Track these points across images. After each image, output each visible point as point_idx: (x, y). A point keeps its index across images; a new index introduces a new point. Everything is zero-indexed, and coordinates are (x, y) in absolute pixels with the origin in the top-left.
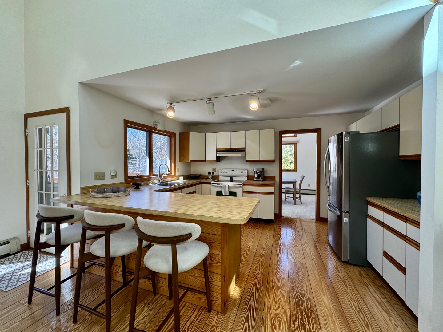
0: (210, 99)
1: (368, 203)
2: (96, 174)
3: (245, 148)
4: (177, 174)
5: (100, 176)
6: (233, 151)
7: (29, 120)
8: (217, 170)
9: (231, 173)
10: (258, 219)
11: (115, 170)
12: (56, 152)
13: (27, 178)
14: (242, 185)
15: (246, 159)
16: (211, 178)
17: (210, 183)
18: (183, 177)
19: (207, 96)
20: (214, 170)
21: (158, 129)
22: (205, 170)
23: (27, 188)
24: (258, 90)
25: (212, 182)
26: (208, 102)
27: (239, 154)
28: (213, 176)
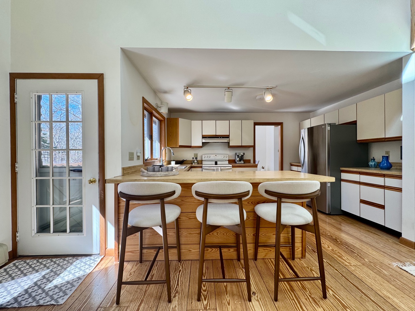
0: (229, 88)
1: (341, 171)
2: (130, 154)
3: (229, 135)
5: (132, 156)
6: (218, 138)
7: (20, 81)
9: (215, 158)
13: (14, 160)
14: (232, 167)
15: (230, 145)
17: (201, 167)
18: (175, 162)
19: (227, 85)
20: (198, 155)
22: (189, 155)
24: (270, 86)
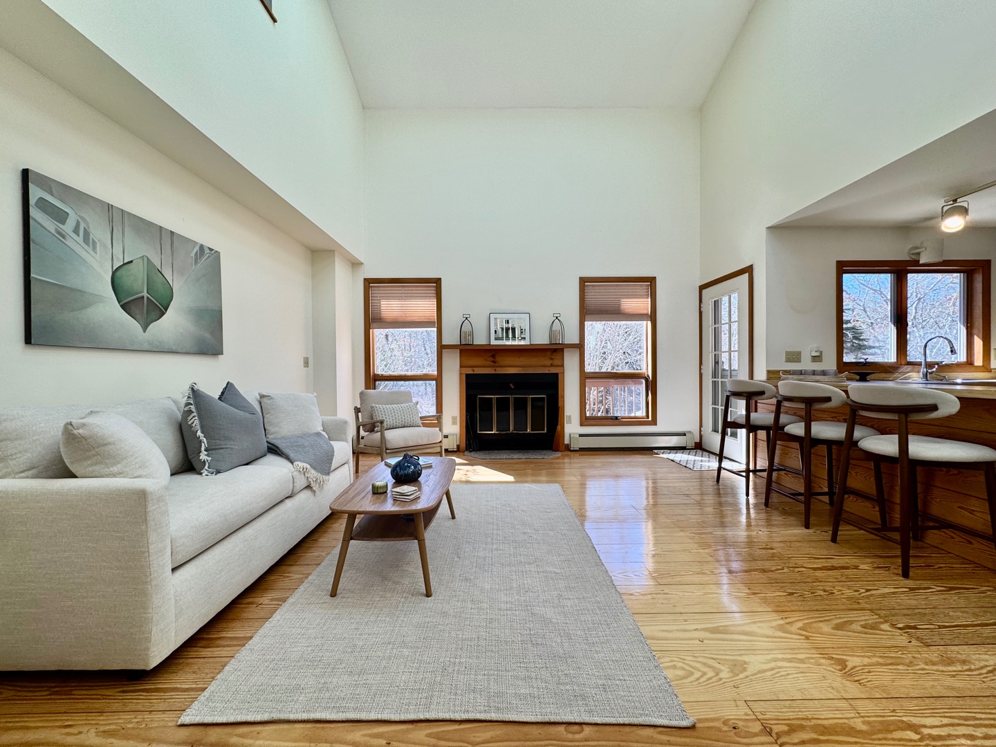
2: (788, 353)
4: (994, 365)
5: (794, 357)
7: (705, 291)
11: (818, 347)
12: (735, 327)
13: (701, 363)
21: (921, 262)
23: (701, 375)
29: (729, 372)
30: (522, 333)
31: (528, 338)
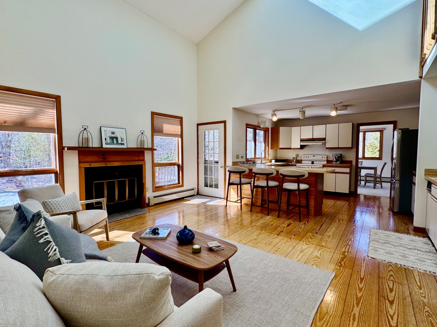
1: (413, 174)
2: (237, 156)
3: (325, 138)
4: (270, 158)
6: (315, 141)
7: (200, 127)
8: (300, 155)
9: (312, 158)
10: (335, 192)
11: (242, 153)
13: (198, 158)
14: (322, 167)
15: (326, 147)
16: (296, 162)
17: (296, 165)
18: (274, 161)
19: (301, 107)
20: (297, 156)
21: (261, 127)
22: (290, 155)
23: (198, 163)
25: (297, 164)
26: (301, 110)
27: (320, 143)
28: (296, 160)
29: (209, 161)
30: (122, 140)
31: (125, 144)
